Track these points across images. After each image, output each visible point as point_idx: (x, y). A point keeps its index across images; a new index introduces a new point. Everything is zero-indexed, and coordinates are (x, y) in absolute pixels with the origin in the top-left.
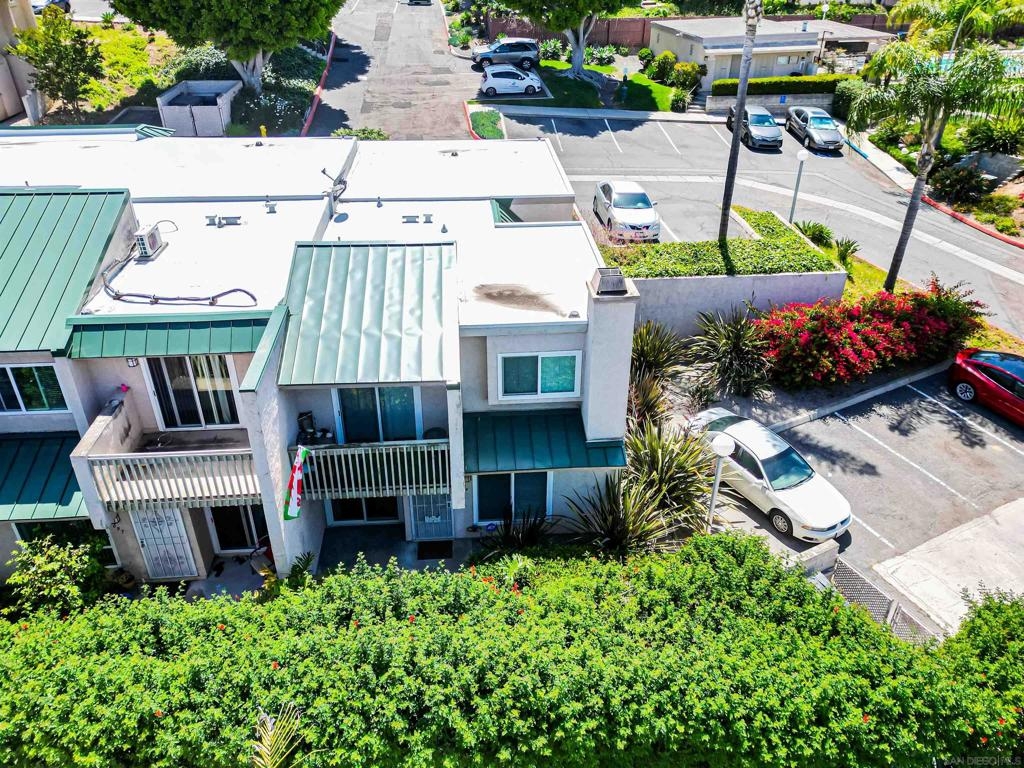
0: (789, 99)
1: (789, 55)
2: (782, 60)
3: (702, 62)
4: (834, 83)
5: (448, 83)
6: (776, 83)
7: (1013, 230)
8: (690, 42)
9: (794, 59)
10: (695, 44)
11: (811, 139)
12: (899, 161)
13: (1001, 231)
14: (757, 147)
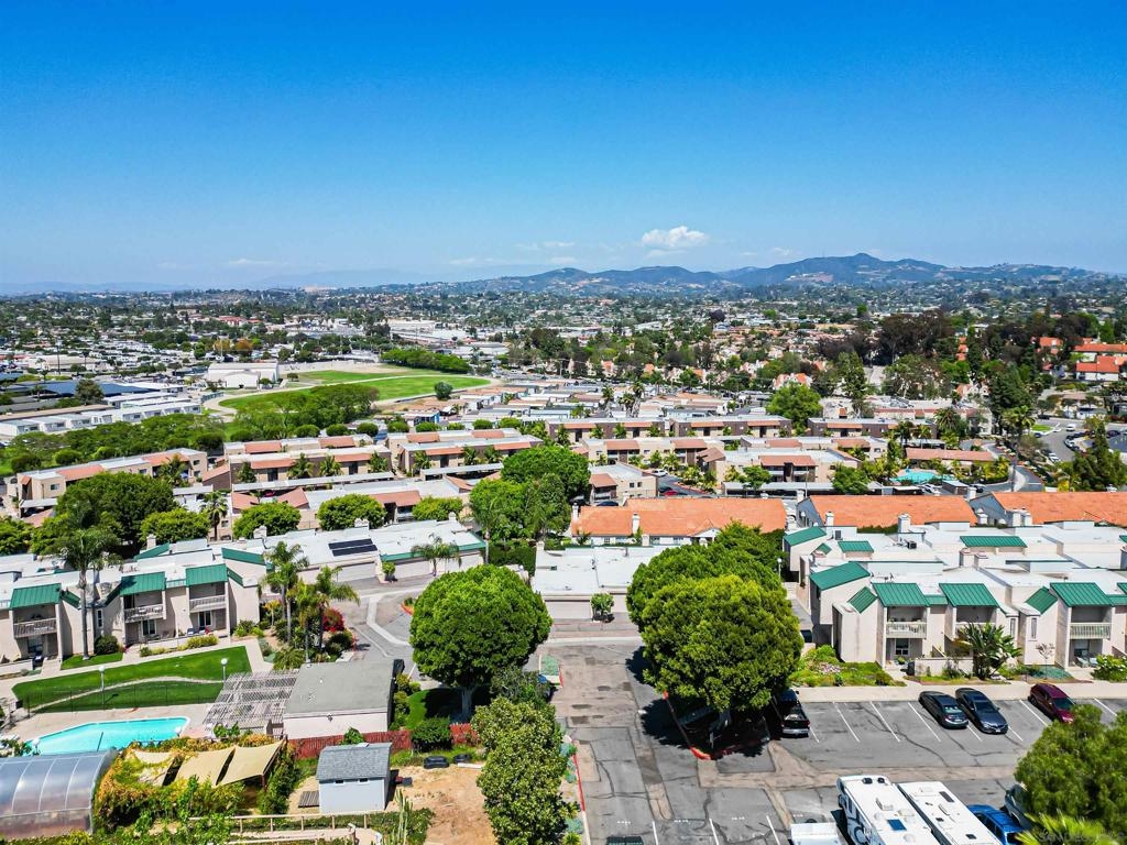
5: (575, 707)
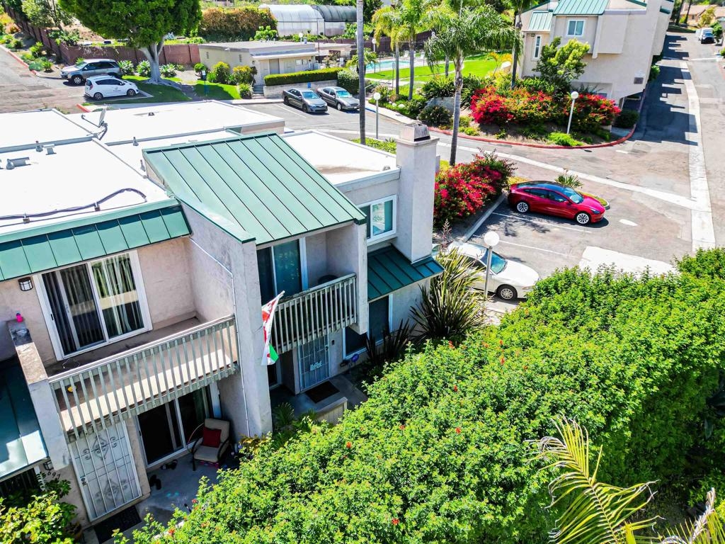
0: (313, 85)
1: (302, 58)
2: (299, 62)
3: (252, 65)
4: (336, 73)
5: (51, 95)
6: (303, 75)
7: (475, 133)
8: (238, 54)
9: (305, 61)
10: (241, 54)
11: (342, 105)
12: (394, 110)
13: (470, 134)
14: (314, 111)
